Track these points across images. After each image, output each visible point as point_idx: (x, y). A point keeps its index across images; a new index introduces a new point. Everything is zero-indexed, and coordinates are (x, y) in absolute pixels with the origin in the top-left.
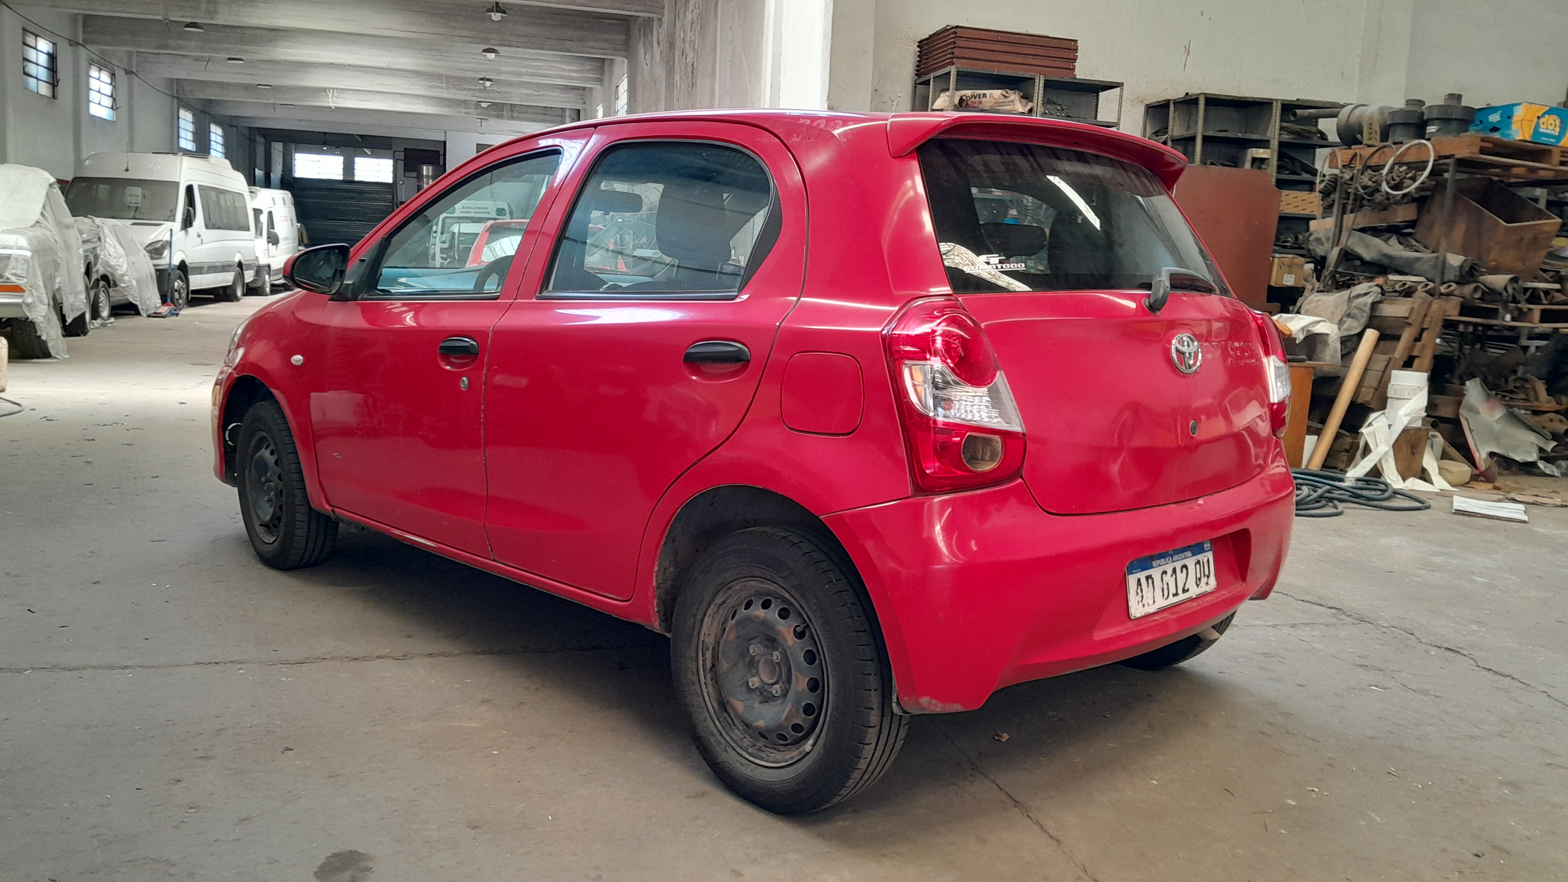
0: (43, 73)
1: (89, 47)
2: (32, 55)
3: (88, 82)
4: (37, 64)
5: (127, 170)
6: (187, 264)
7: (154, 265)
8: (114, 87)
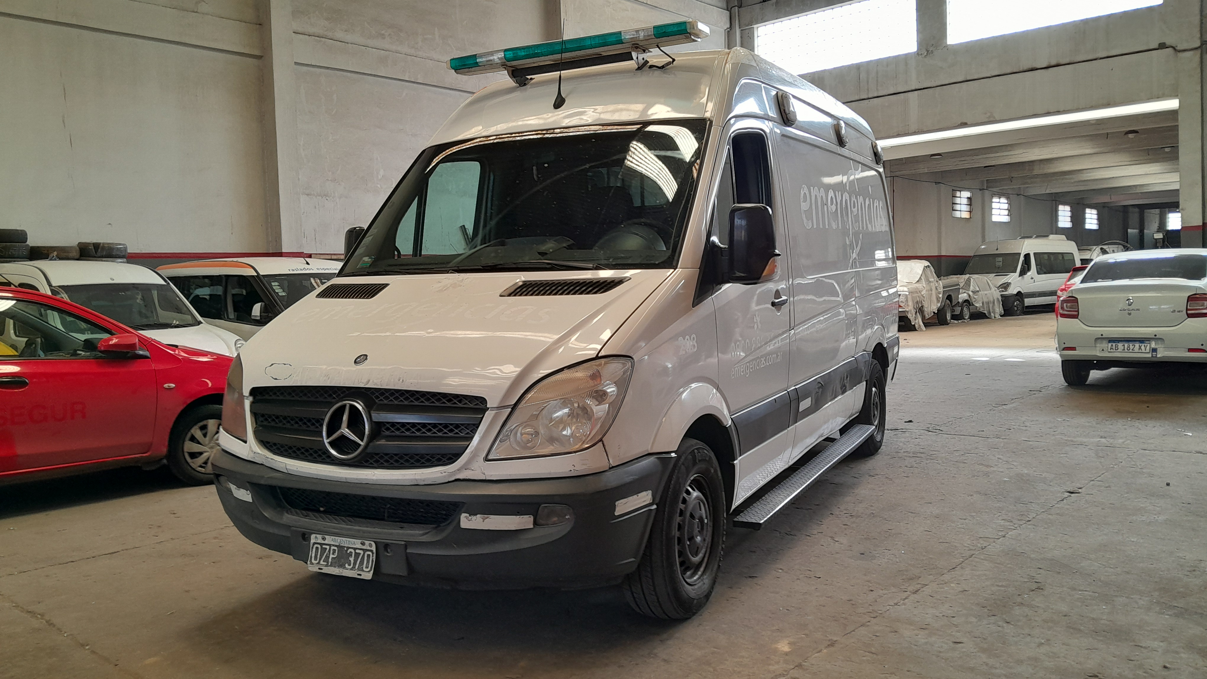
0: (965, 208)
1: (989, 189)
2: (958, 200)
3: (991, 205)
4: (961, 204)
5: (997, 250)
6: (1023, 292)
7: (1001, 295)
8: (1010, 204)
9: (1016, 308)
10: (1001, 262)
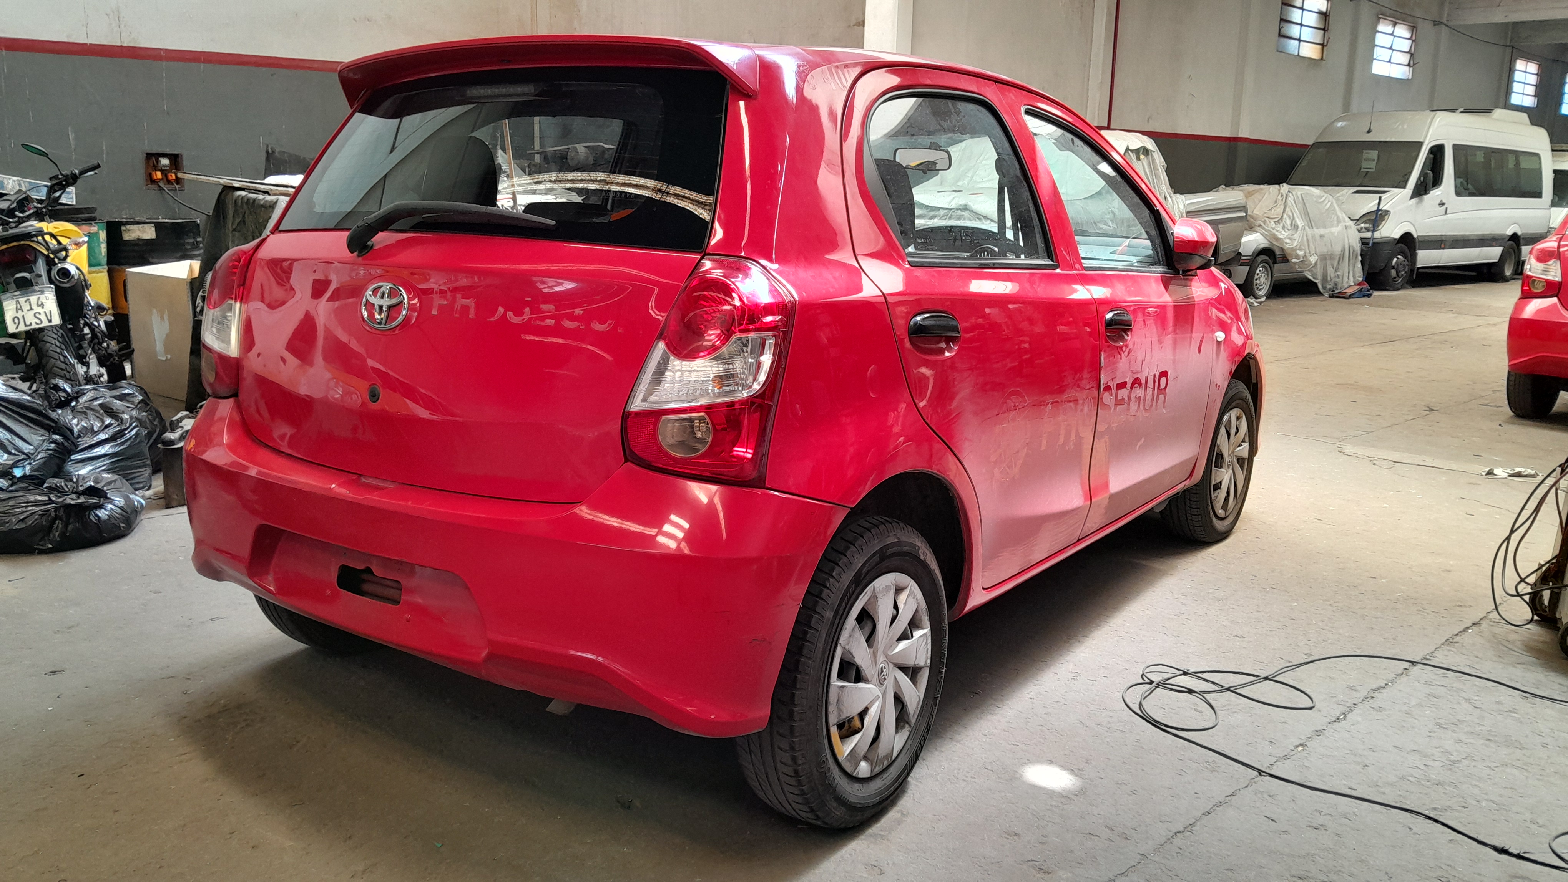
0: (1309, 34)
2: (1296, 15)
3: (1373, 39)
4: (1301, 25)
5: (1369, 132)
6: (1415, 236)
7: (1362, 239)
8: (1415, 41)
9: (1393, 272)
10: (1374, 160)
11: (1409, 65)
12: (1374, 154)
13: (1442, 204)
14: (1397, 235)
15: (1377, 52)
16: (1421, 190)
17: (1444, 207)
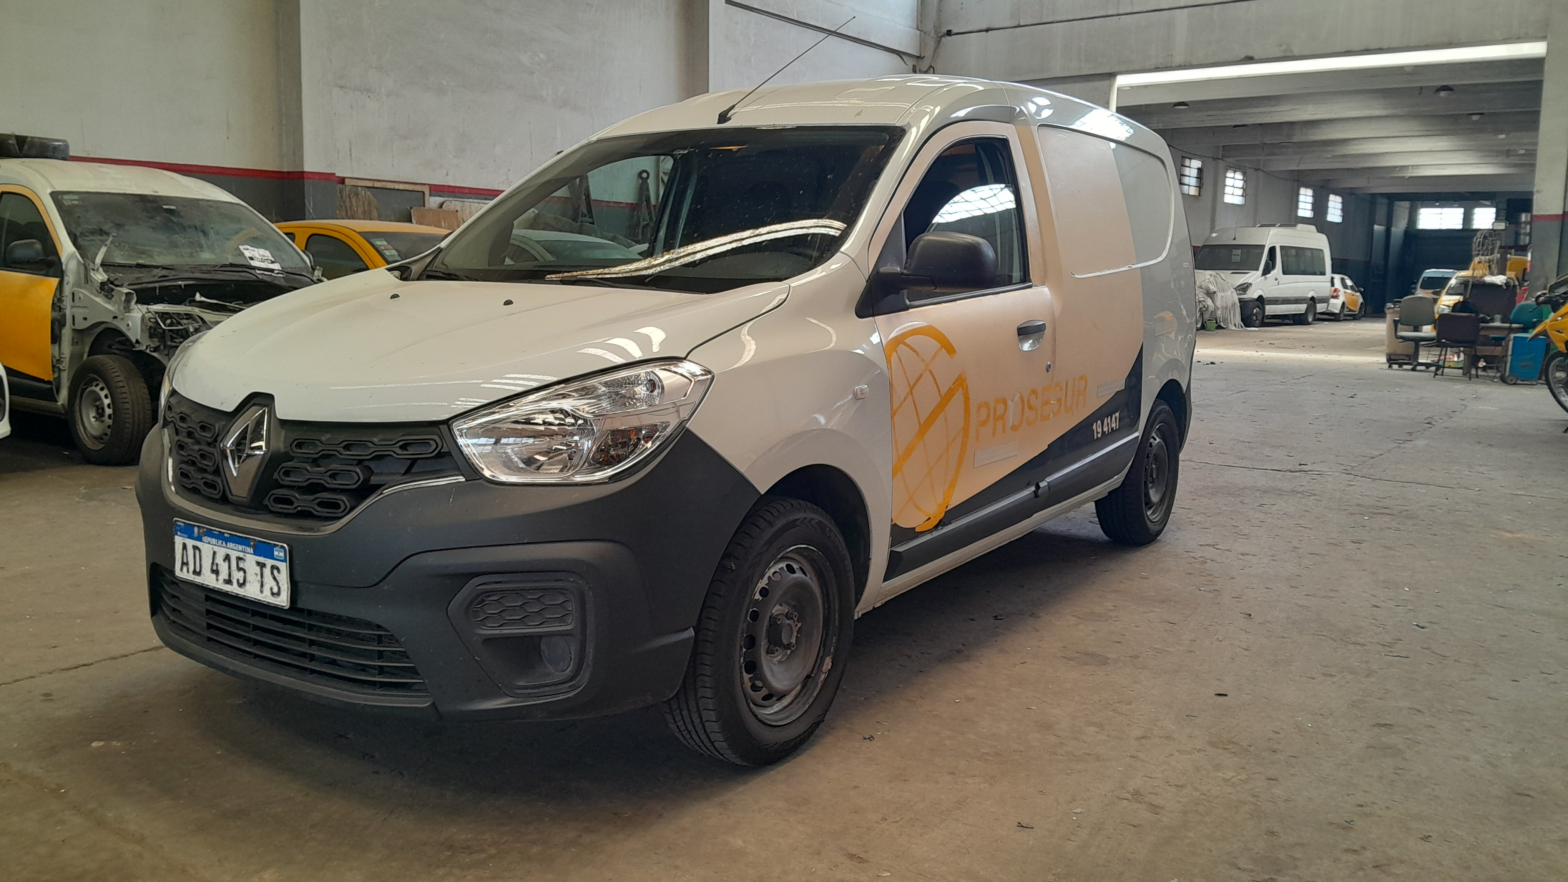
0: (1193, 181)
1: (1224, 159)
2: (1187, 171)
3: (1224, 181)
4: (1190, 176)
5: (1235, 239)
6: (1264, 297)
7: (1239, 299)
8: (1245, 181)
9: (1254, 318)
10: (1238, 255)
11: (1242, 196)
12: (1239, 252)
13: (1276, 279)
14: (1255, 296)
15: (1228, 190)
16: (1266, 272)
17: (1277, 281)
